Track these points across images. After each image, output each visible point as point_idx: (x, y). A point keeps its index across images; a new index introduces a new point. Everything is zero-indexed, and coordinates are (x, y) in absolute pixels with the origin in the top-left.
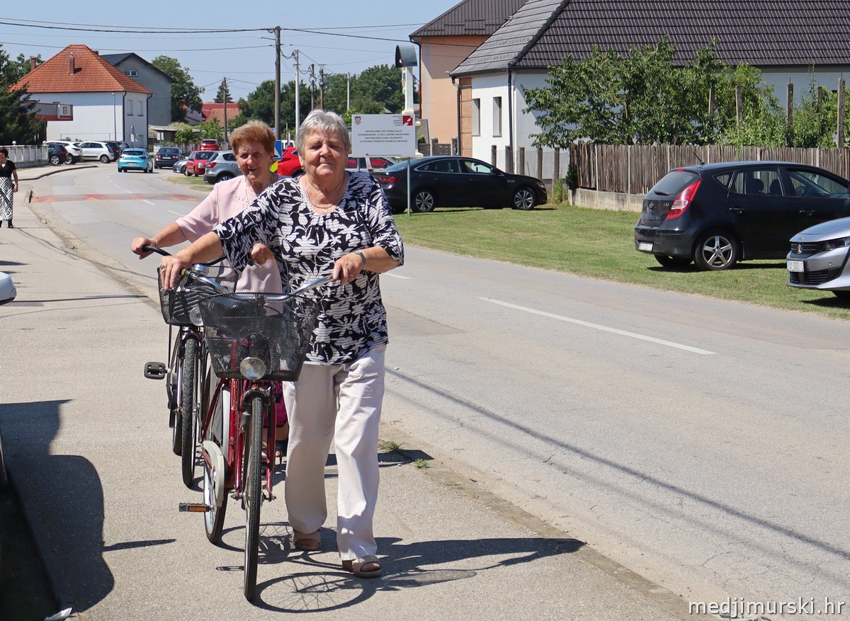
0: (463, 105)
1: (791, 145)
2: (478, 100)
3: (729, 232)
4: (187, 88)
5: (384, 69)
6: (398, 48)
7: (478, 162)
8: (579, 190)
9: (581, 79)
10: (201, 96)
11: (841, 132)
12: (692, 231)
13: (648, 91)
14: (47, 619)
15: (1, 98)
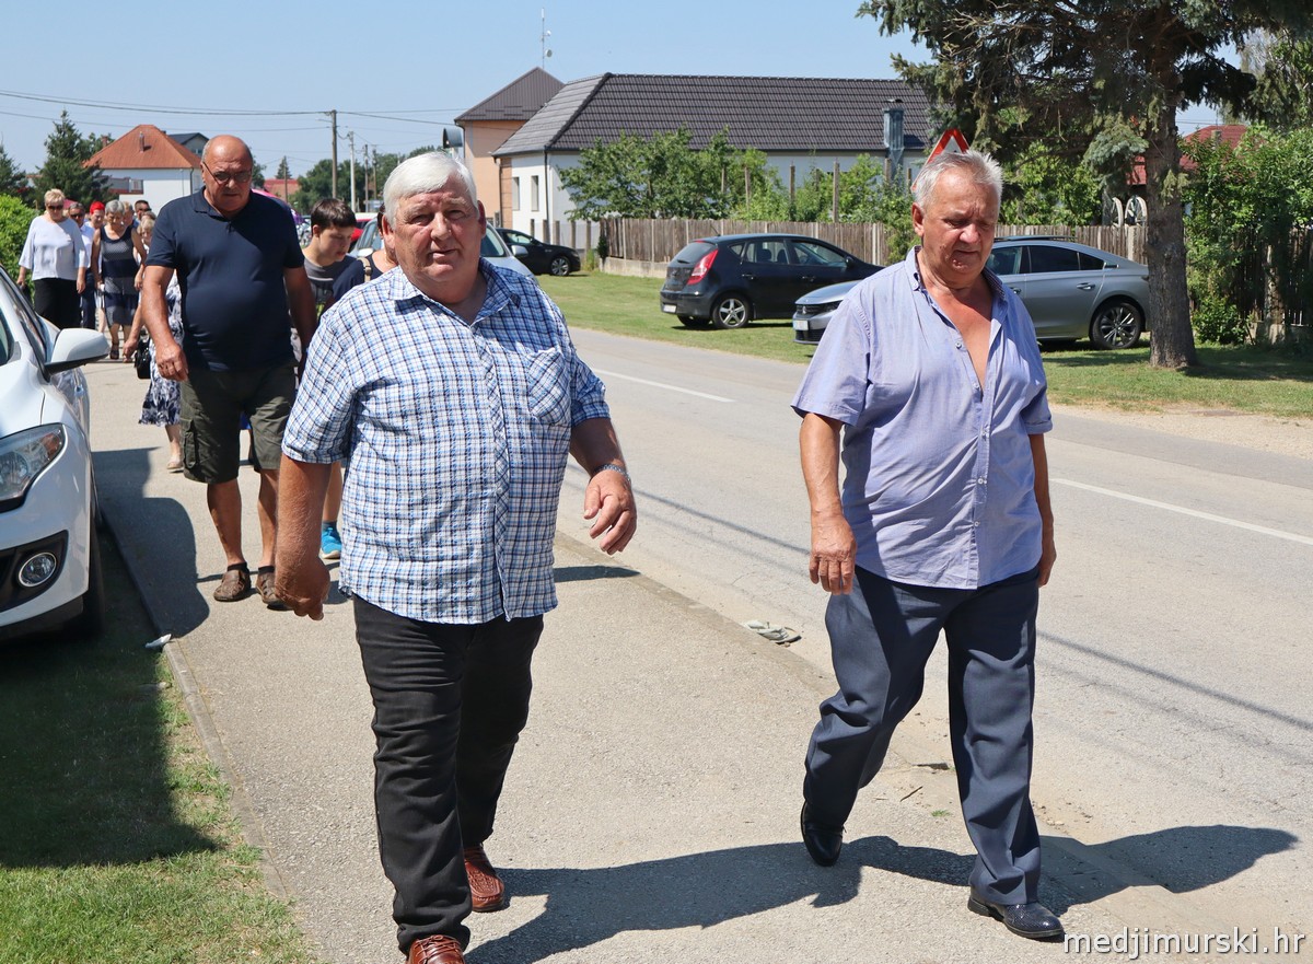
0: (504, 182)
1: (794, 220)
2: (517, 179)
3: (741, 294)
6: (445, 131)
7: (518, 234)
8: (608, 259)
9: (611, 159)
10: (263, 172)
11: (836, 208)
12: (710, 295)
13: (669, 171)
14: (148, 645)
15: (75, 174)
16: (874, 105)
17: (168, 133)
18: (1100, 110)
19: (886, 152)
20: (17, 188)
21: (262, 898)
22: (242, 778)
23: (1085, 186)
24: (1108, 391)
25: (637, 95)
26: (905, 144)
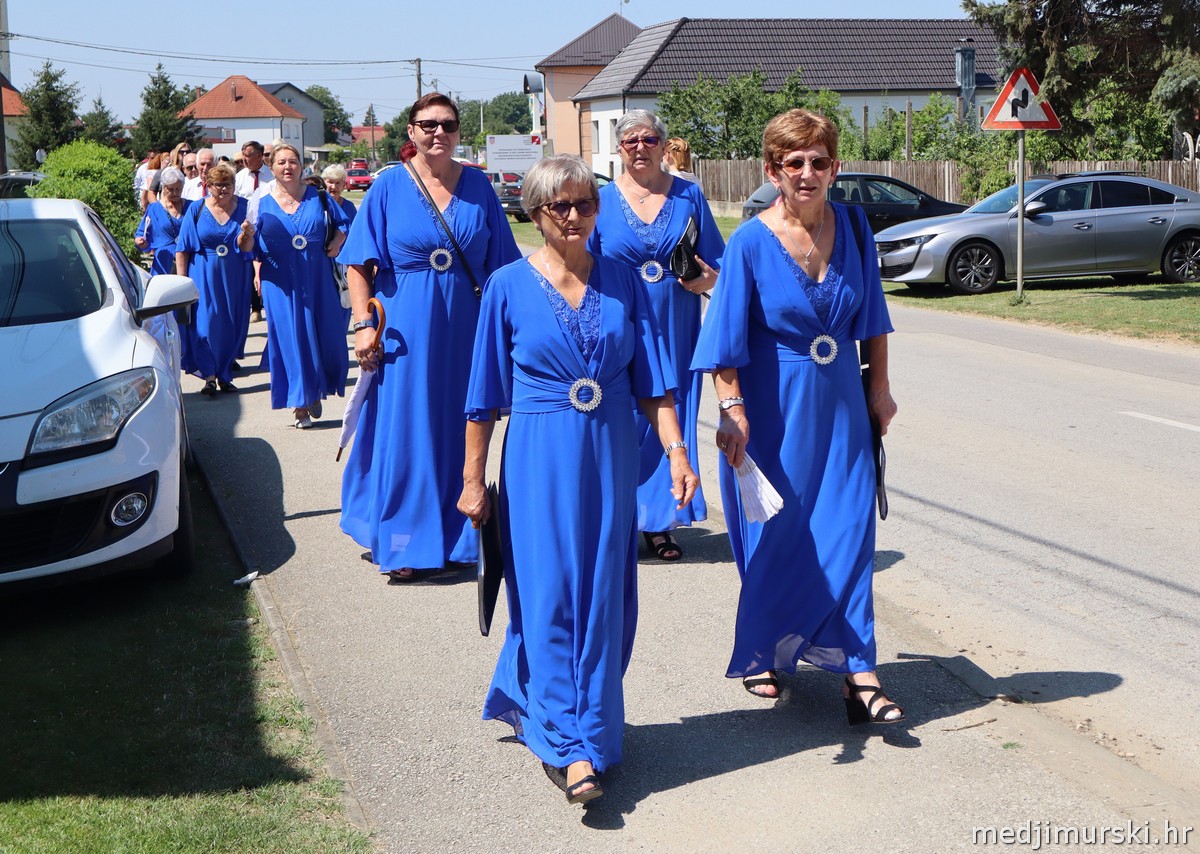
0: (583, 126)
1: (867, 159)
2: (596, 123)
4: (337, 113)
5: (513, 95)
6: (526, 77)
9: (687, 102)
10: (350, 120)
11: (909, 147)
13: (744, 113)
14: (236, 582)
15: (170, 124)
16: (945, 45)
17: (259, 84)
18: (1169, 46)
19: (958, 91)
20: (114, 138)
21: (344, 830)
22: (326, 712)
23: (1156, 121)
24: (1180, 324)
25: (713, 39)
26: (976, 83)
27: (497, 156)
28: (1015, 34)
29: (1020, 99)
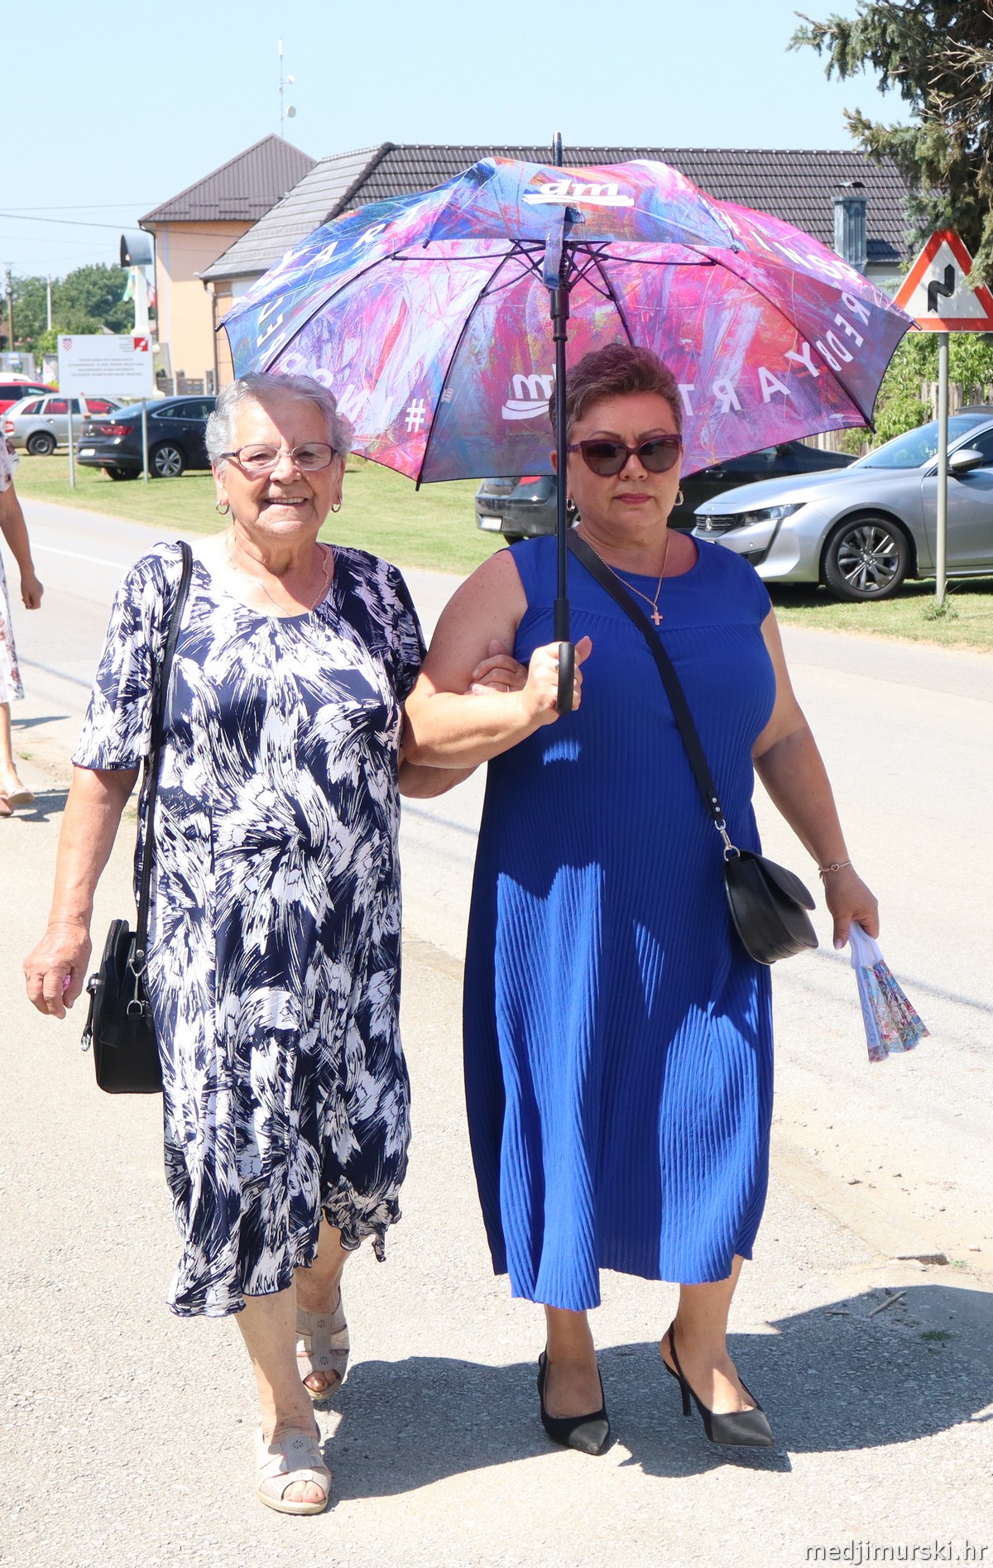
5: (101, 270)
6: (123, 239)
16: (817, 192)
25: (434, 179)
26: (869, 254)
27: (75, 370)
28: (934, 175)
29: (942, 282)
